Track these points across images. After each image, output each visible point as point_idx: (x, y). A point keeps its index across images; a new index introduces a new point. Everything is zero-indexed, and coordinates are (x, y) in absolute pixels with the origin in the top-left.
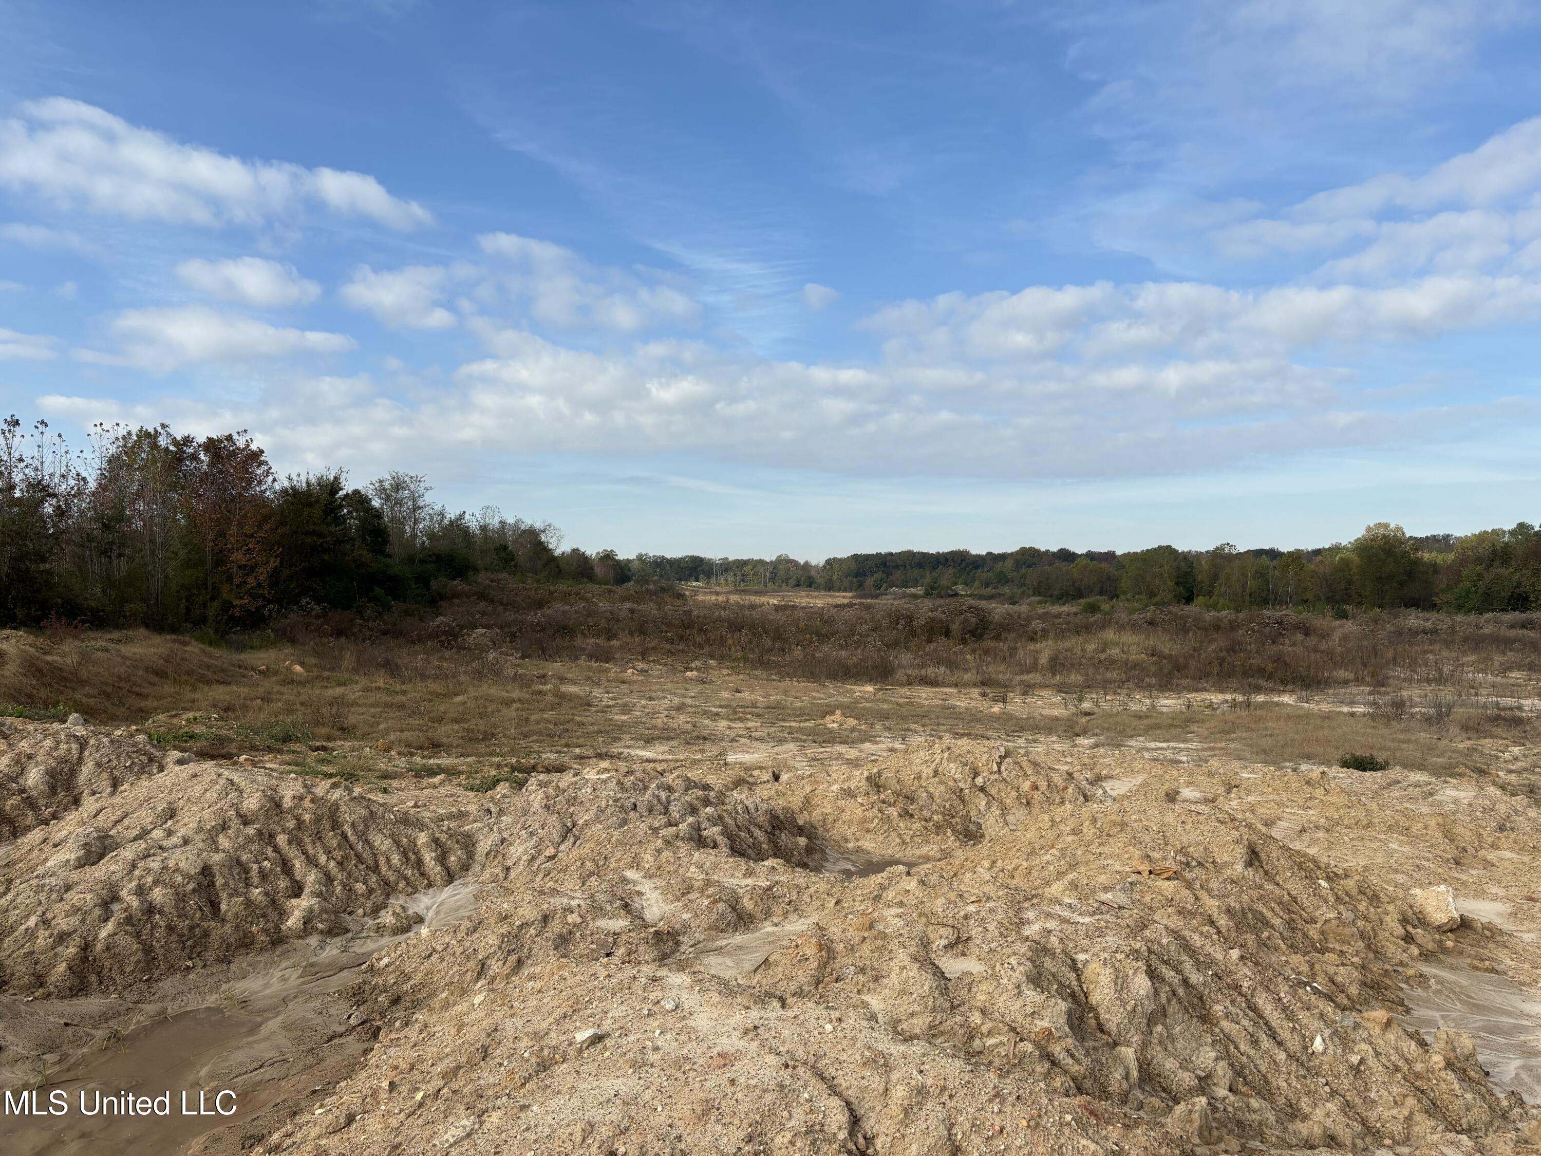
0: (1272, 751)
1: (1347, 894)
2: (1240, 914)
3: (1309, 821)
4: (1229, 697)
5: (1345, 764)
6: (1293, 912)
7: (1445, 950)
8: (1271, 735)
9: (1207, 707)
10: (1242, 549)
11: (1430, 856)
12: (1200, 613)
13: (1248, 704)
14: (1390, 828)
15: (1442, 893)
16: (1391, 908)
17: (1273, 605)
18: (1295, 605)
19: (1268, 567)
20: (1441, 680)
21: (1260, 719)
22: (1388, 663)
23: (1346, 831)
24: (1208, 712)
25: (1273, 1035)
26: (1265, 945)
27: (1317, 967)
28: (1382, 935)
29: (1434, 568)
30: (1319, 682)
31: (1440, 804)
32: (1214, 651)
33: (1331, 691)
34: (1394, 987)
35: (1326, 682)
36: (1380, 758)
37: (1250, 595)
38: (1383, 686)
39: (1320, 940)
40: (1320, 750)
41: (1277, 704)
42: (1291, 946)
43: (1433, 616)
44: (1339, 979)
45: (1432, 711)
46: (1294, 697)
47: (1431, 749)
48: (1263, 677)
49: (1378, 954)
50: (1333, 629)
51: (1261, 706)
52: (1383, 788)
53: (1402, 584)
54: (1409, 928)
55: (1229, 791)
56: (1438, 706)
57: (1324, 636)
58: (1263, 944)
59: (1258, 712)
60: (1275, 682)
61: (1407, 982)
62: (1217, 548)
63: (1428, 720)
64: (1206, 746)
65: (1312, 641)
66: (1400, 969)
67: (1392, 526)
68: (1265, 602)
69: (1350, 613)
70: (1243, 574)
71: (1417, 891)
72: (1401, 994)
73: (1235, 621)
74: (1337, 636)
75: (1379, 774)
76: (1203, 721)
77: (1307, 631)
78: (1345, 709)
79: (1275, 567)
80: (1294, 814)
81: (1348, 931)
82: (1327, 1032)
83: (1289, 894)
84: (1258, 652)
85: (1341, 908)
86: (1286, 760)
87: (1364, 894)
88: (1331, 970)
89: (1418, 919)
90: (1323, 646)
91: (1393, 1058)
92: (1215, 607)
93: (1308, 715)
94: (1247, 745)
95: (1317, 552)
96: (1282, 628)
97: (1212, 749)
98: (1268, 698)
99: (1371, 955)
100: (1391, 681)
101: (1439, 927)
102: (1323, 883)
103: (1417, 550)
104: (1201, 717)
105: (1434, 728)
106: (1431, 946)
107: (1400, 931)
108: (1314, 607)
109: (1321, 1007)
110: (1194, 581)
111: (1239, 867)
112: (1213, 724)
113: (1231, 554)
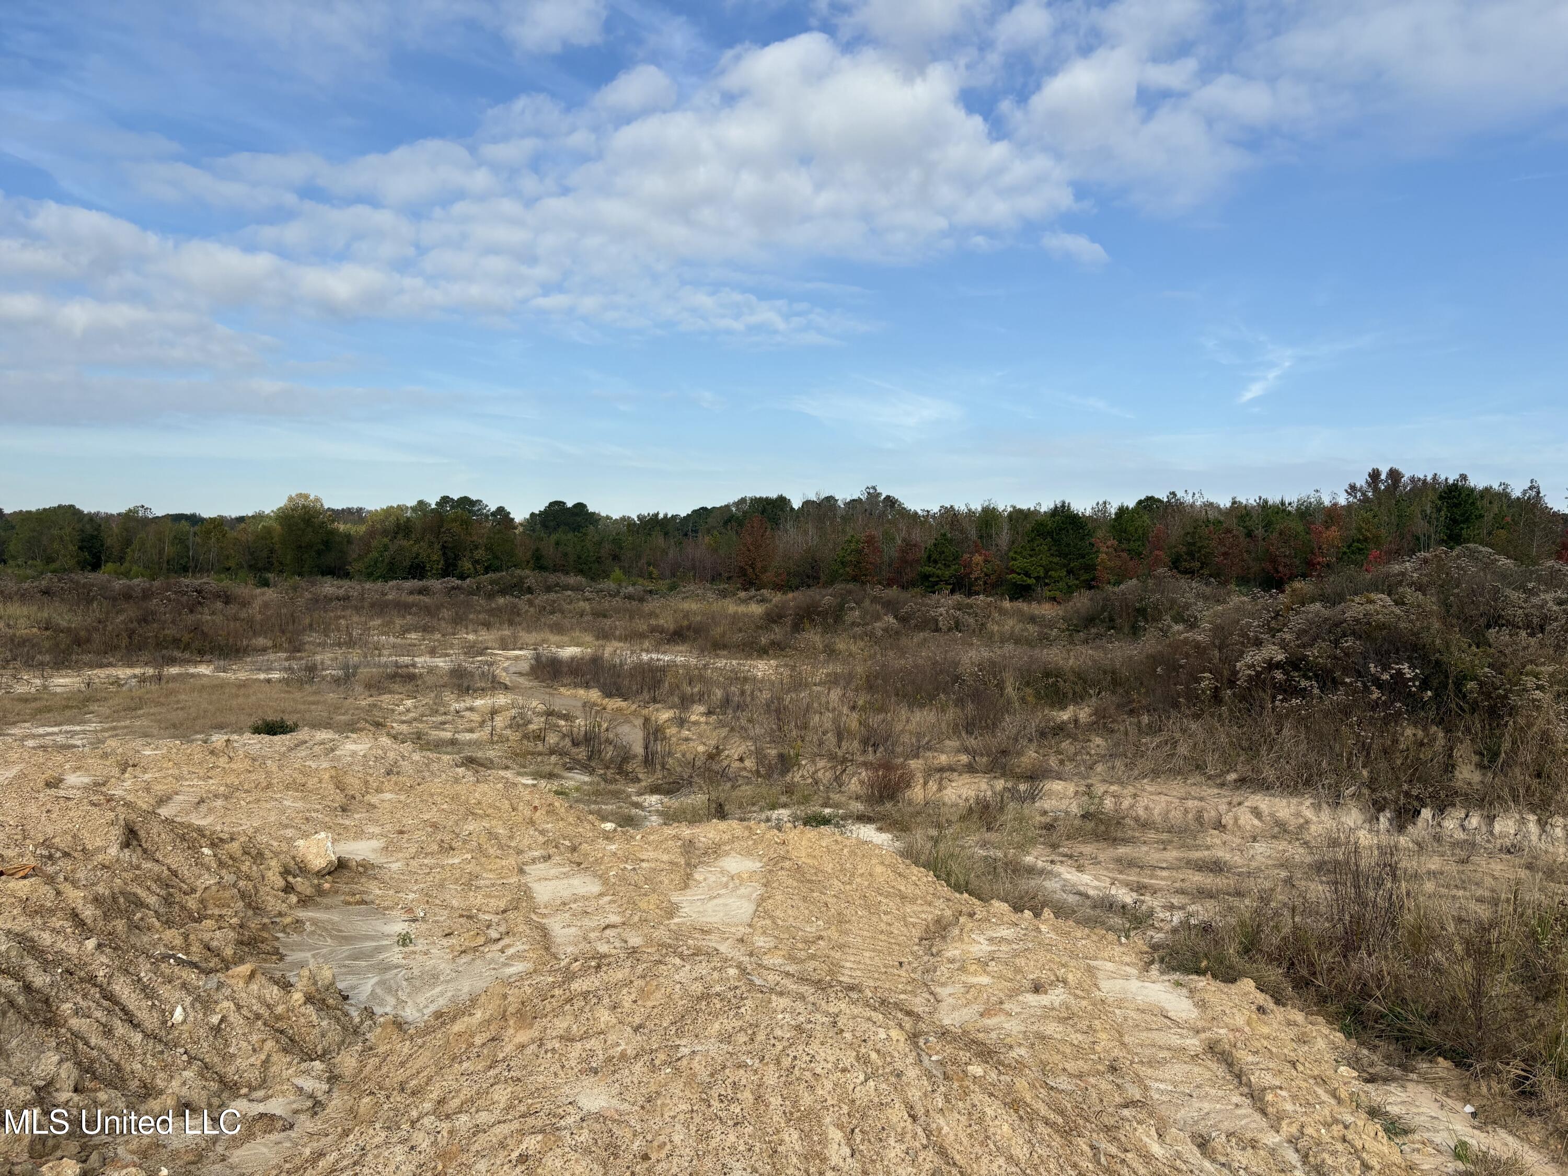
0: (182, 725)
1: (231, 857)
2: (109, 901)
3: (209, 791)
4: (138, 671)
5: (257, 730)
6: (172, 887)
7: (321, 892)
8: (182, 709)
9: (112, 684)
10: (159, 512)
11: (320, 807)
12: (109, 581)
13: (159, 678)
14: (287, 788)
15: (323, 840)
16: (273, 863)
17: (194, 572)
18: (218, 572)
19: (188, 532)
20: (351, 643)
21: (172, 692)
22: (304, 630)
23: (244, 795)
24: (113, 688)
25: (130, 1020)
26: (137, 927)
27: (192, 937)
28: (263, 890)
29: (348, 538)
30: (238, 651)
31: (339, 758)
32: (123, 622)
33: (249, 659)
34: (270, 938)
35: (245, 650)
36: (289, 721)
37: (168, 562)
38: (299, 651)
39: (199, 909)
40: (233, 719)
41: (192, 676)
42: (167, 922)
43: (346, 583)
44: (215, 944)
45: (341, 673)
46: (212, 667)
47: (337, 708)
48: (178, 648)
49: (257, 909)
50: (254, 597)
51: (174, 678)
52: (290, 749)
53: (319, 553)
54: (290, 879)
55: (124, 771)
56: (346, 667)
57: (244, 604)
58: (134, 927)
59: (170, 685)
60: (191, 652)
61: (284, 931)
62: (130, 510)
63: (337, 681)
64: (106, 726)
65: (232, 609)
66: (277, 920)
67: (312, 497)
68: (185, 569)
69: (272, 580)
70: (160, 540)
71: (300, 843)
72: (276, 944)
73: (149, 589)
74: (257, 604)
75: (288, 736)
76: (106, 699)
77: (227, 600)
78: (262, 676)
79: (195, 533)
80: (193, 786)
81: (227, 894)
82: (188, 1000)
83: (169, 869)
84: (173, 622)
85: (224, 872)
86: (197, 733)
87: (249, 854)
88: (207, 936)
89: (300, 868)
90: (243, 615)
91: (255, 1008)
92: (127, 575)
93: (222, 686)
94: (155, 721)
95: (241, 519)
96: (201, 596)
97: (114, 728)
98: (183, 670)
99: (250, 913)
100: (307, 646)
101: (319, 872)
102: (206, 851)
103: (333, 521)
104: (103, 695)
105: (342, 688)
106: (309, 891)
107: (281, 883)
108: (236, 575)
109: (185, 976)
110: (102, 545)
111: (113, 851)
112: (117, 701)
113: (146, 518)
